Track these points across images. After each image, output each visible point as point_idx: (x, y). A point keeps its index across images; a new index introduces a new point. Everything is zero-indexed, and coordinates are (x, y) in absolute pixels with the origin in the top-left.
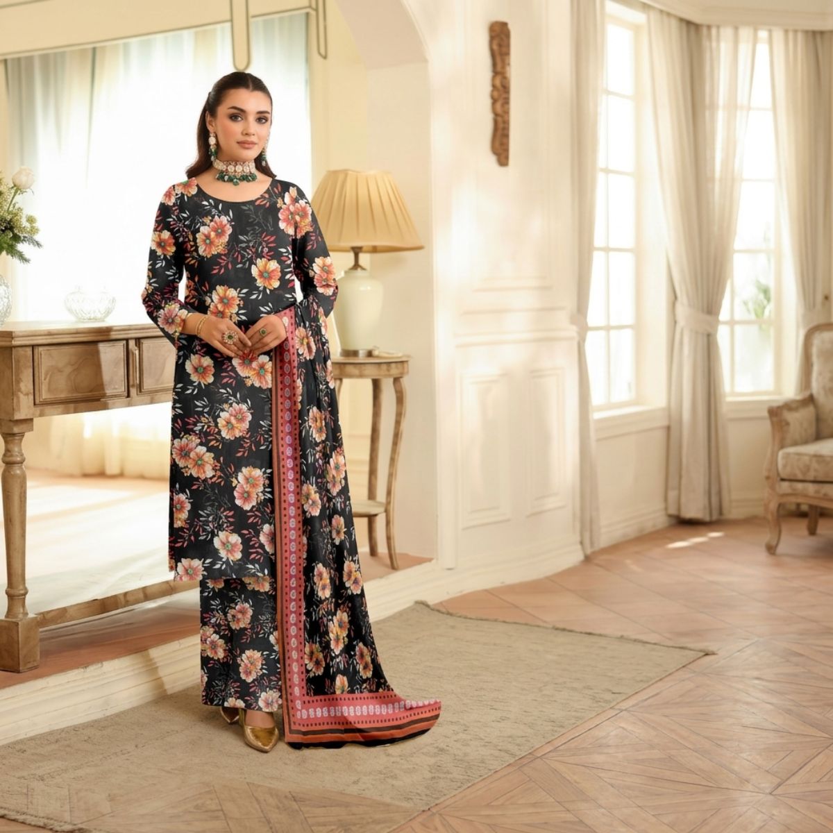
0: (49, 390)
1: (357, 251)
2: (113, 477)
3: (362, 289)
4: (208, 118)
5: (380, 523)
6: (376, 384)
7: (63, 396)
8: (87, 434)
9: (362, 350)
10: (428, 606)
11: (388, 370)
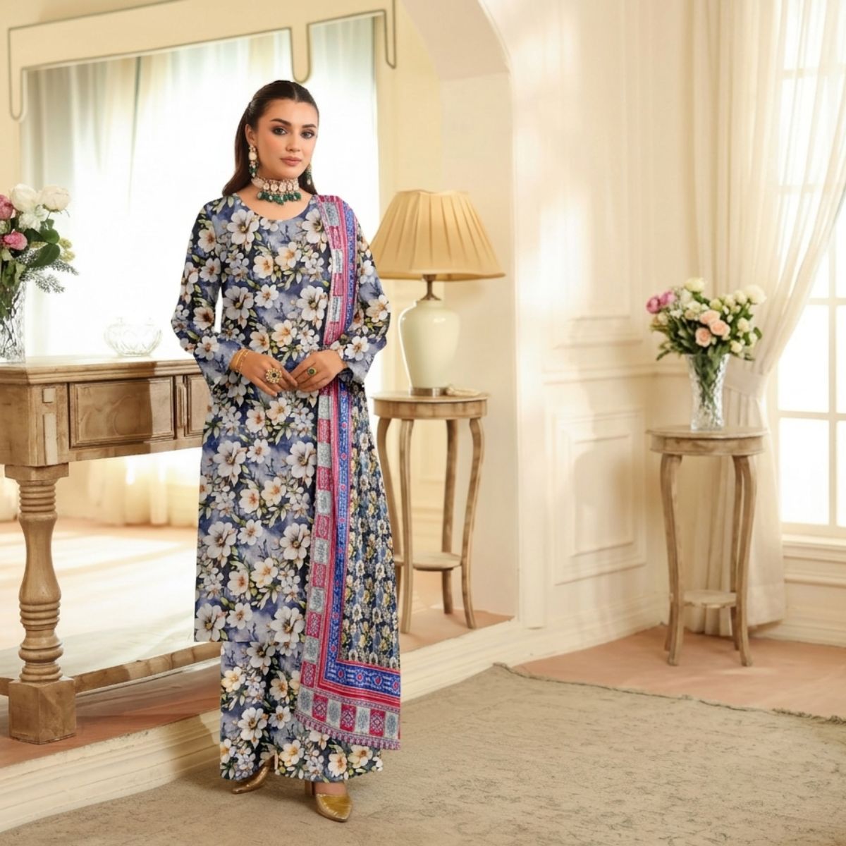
0: (87, 432)
1: (430, 279)
2: (159, 526)
3: (436, 321)
4: (248, 130)
5: (455, 577)
6: (451, 425)
7: (104, 437)
8: (130, 480)
9: (436, 388)
10: (507, 668)
11: (464, 410)
